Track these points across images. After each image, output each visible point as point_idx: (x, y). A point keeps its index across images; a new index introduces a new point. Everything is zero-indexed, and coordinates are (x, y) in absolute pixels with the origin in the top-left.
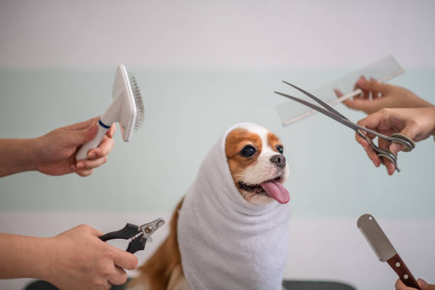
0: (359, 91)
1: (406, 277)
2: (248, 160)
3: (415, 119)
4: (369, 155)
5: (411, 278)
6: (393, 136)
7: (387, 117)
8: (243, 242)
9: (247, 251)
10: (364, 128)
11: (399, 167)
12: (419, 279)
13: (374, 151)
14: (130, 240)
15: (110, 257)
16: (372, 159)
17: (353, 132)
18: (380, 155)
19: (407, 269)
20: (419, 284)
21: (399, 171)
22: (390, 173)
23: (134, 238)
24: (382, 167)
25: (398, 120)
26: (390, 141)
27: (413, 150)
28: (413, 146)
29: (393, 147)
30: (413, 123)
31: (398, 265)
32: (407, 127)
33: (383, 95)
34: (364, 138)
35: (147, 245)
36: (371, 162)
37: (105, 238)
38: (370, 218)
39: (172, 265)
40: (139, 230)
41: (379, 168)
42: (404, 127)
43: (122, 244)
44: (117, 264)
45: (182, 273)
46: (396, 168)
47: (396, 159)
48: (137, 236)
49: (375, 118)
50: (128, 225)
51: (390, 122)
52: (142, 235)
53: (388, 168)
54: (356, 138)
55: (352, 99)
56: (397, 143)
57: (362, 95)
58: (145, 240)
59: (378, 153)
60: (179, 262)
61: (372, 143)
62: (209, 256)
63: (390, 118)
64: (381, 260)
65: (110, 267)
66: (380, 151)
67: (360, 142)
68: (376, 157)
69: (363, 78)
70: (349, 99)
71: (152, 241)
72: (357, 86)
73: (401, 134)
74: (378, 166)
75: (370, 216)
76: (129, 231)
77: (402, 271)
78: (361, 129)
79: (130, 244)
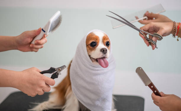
0: (146, 17)
1: (155, 91)
2: (93, 48)
3: (163, 27)
4: (145, 42)
5: (157, 92)
6: (154, 34)
7: (152, 26)
8: (94, 77)
9: (96, 81)
10: (143, 31)
11: (157, 46)
12: (161, 92)
13: (147, 40)
14: (52, 74)
15: (44, 80)
16: (146, 43)
17: (138, 32)
18: (149, 41)
19: (156, 88)
20: (161, 94)
21: (157, 48)
22: (153, 49)
23: (53, 73)
24: (150, 46)
25: (157, 27)
26: (153, 36)
27: (162, 40)
28: (162, 38)
29: (154, 39)
30: (162, 28)
31: (152, 87)
32: (160, 30)
33: (156, 19)
34: (143, 35)
35: (59, 76)
36: (145, 44)
37: (42, 73)
38: (141, 69)
39: (68, 85)
40: (56, 70)
41: (149, 47)
42: (159, 30)
43: (49, 75)
44: (46, 83)
45: (71, 89)
46: (156, 47)
47: (156, 43)
48: (55, 72)
49: (147, 27)
50: (51, 67)
51: (153, 28)
52: (57, 72)
53: (153, 47)
54: (140, 35)
55: (142, 20)
56: (155, 37)
57: (147, 19)
58: (58, 74)
59: (148, 41)
60: (70, 84)
61: (146, 37)
62: (81, 82)
63: (153, 27)
64: (146, 85)
65: (43, 84)
66: (149, 40)
67: (141, 36)
68: (147, 42)
69: (148, 12)
70: (141, 20)
71: (61, 74)
72: (145, 15)
73: (157, 33)
74: (148, 46)
75: (140, 68)
76: (51, 70)
77: (154, 89)
78: (141, 31)
79: (52, 75)
